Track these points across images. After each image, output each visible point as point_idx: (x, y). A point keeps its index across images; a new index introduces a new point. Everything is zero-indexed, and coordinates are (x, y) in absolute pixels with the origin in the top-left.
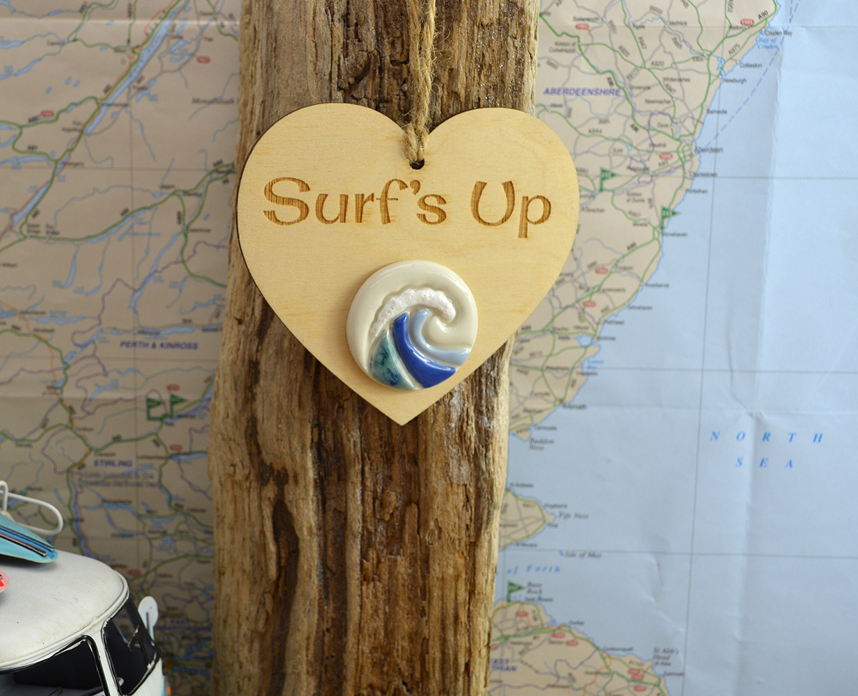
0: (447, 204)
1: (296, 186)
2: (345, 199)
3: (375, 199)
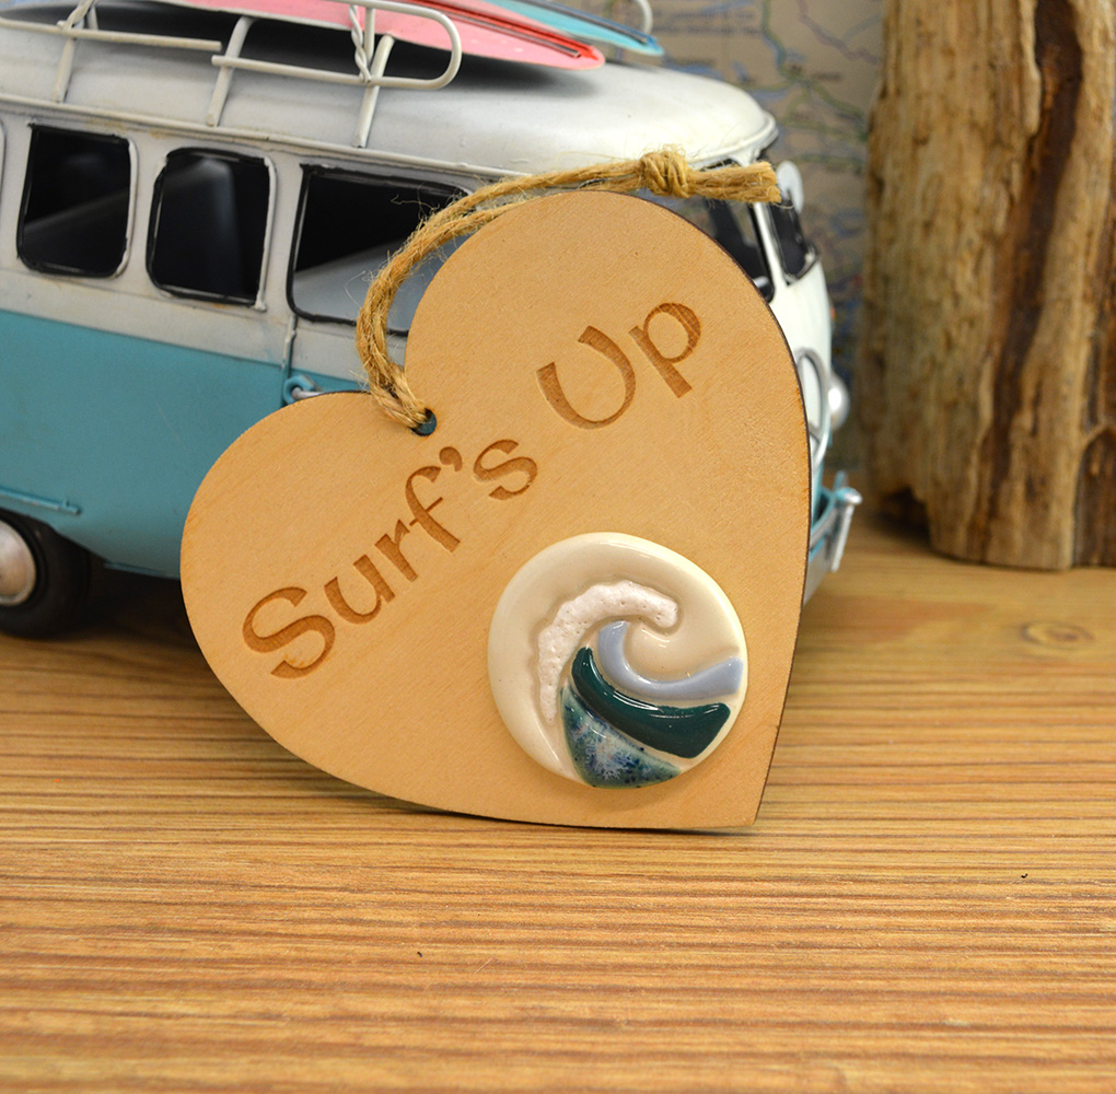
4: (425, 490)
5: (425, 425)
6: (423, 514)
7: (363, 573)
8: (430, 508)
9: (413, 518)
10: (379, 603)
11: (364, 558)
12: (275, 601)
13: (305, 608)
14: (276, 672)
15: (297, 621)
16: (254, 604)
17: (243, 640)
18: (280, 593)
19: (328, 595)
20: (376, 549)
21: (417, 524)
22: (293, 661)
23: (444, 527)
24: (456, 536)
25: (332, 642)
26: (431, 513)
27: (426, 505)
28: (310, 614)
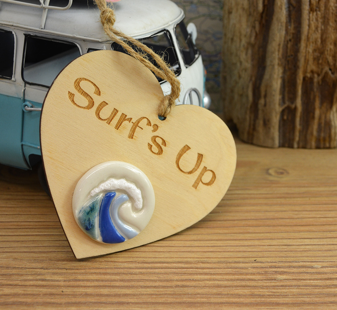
0: (166, 147)
1: (93, 89)
2: (116, 111)
3: (131, 121)
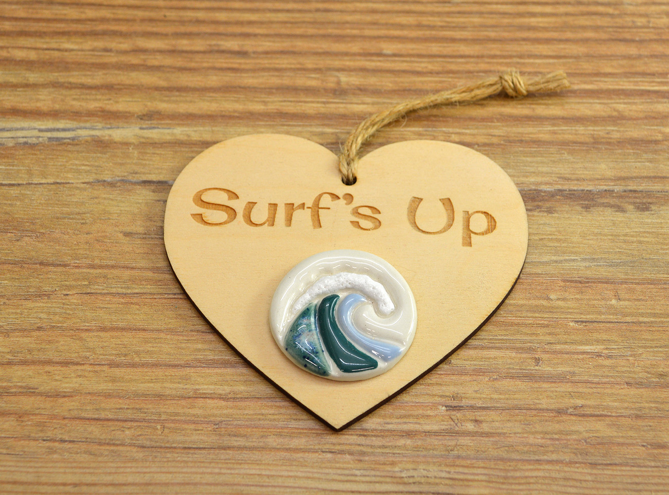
4: (326, 201)
5: (350, 181)
6: (316, 208)
7: (269, 209)
8: (322, 208)
9: (310, 206)
10: (264, 223)
11: (275, 205)
12: (222, 192)
13: (232, 203)
14: (193, 215)
15: (223, 205)
16: (213, 187)
17: (193, 195)
18: (228, 191)
19: (246, 206)
20: (284, 205)
21: (310, 210)
22: (205, 217)
23: (320, 218)
24: (322, 225)
25: (229, 223)
26: (320, 210)
27: (320, 206)
28: (231, 206)
